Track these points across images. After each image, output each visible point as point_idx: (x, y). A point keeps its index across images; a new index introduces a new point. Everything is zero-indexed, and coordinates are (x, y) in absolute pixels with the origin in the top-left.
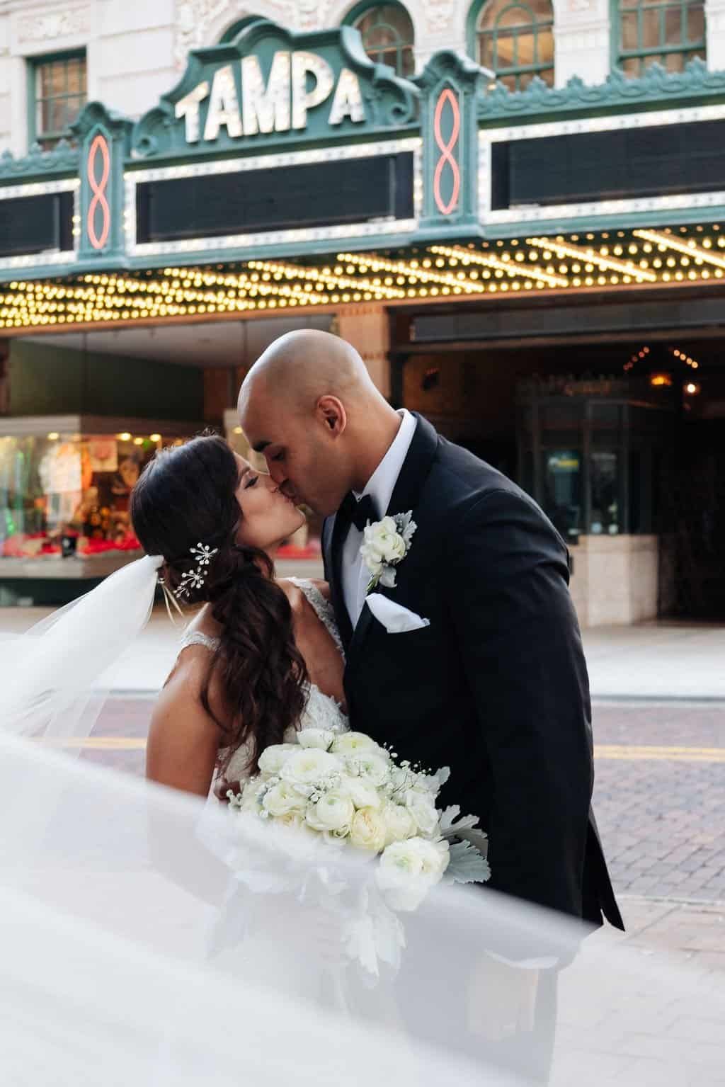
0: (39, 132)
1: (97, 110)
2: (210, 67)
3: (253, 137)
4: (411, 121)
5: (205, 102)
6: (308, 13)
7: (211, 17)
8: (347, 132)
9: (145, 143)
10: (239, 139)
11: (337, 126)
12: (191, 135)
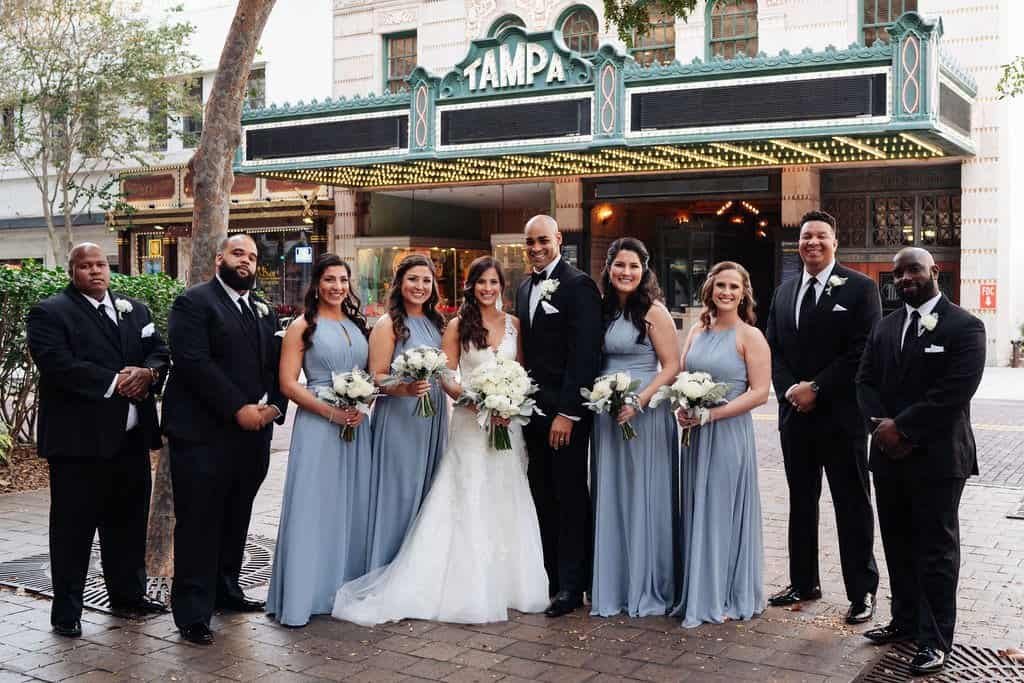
0: (389, 77)
1: (421, 71)
2: (482, 50)
3: (505, 88)
4: (589, 82)
5: (479, 69)
6: (540, 14)
7: (486, 14)
8: (556, 87)
9: (447, 90)
10: (497, 89)
11: (550, 84)
12: (472, 86)
